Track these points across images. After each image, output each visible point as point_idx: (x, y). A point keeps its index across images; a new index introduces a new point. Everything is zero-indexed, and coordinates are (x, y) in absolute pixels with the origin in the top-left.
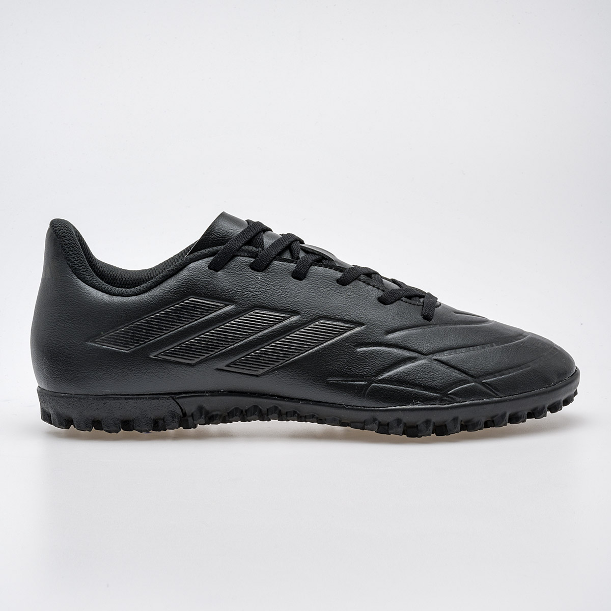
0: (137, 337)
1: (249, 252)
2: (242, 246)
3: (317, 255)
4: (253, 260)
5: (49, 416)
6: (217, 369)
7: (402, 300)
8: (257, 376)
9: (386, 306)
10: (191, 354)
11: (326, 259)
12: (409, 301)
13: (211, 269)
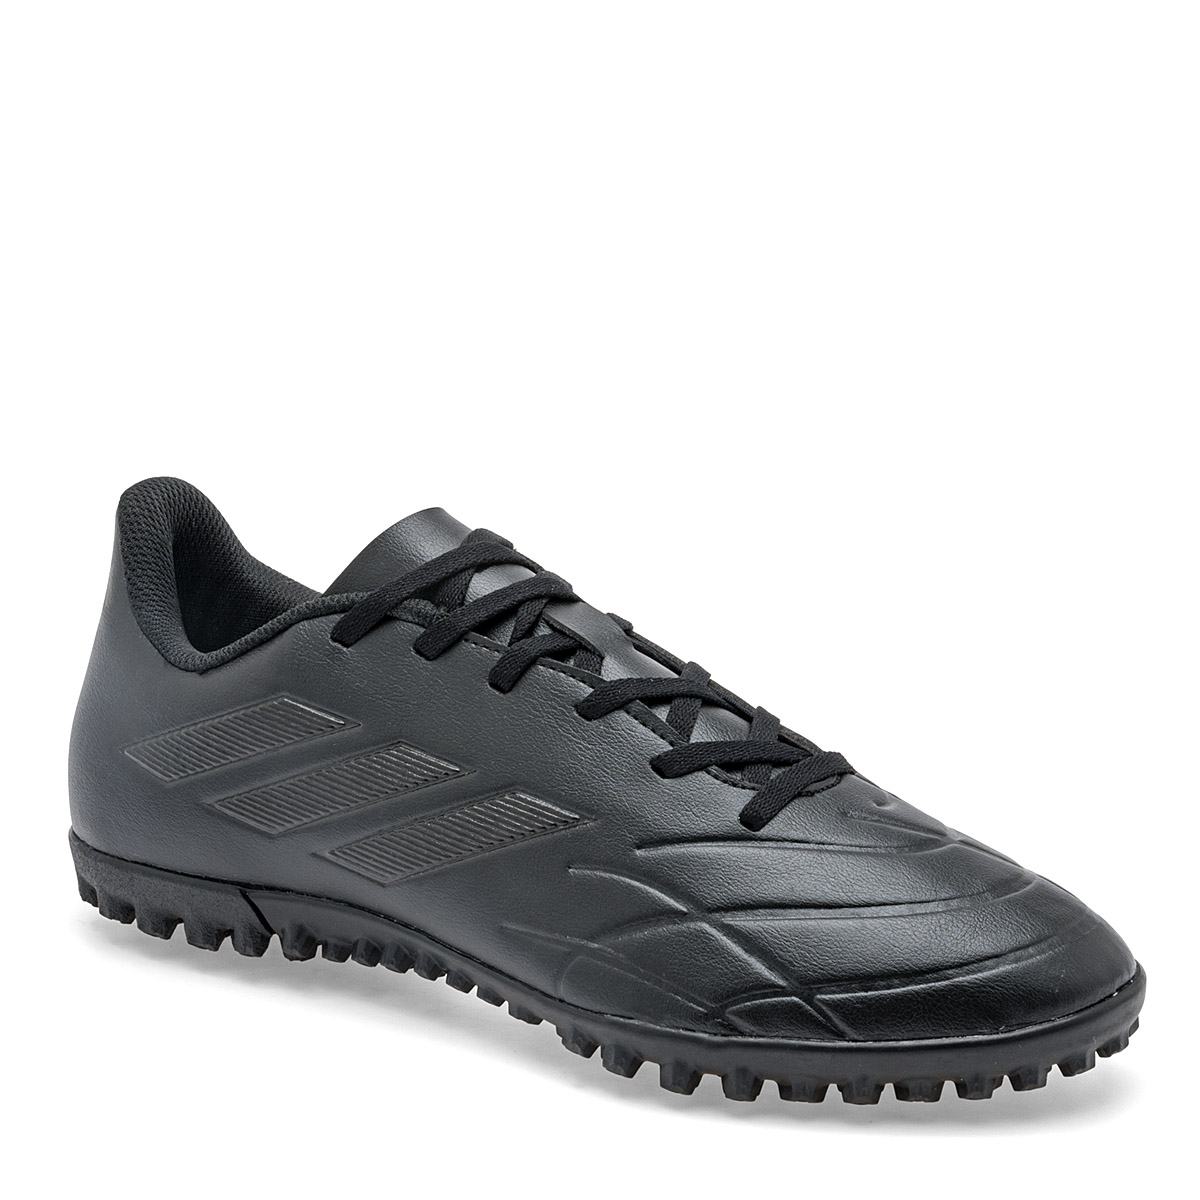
0: (185, 759)
1: (418, 614)
2: (406, 598)
3: (568, 636)
4: (422, 630)
5: (93, 892)
6: (314, 855)
7: (708, 773)
8: (383, 885)
9: (666, 781)
10: (269, 814)
11: (586, 649)
12: (725, 775)
13: (335, 640)
